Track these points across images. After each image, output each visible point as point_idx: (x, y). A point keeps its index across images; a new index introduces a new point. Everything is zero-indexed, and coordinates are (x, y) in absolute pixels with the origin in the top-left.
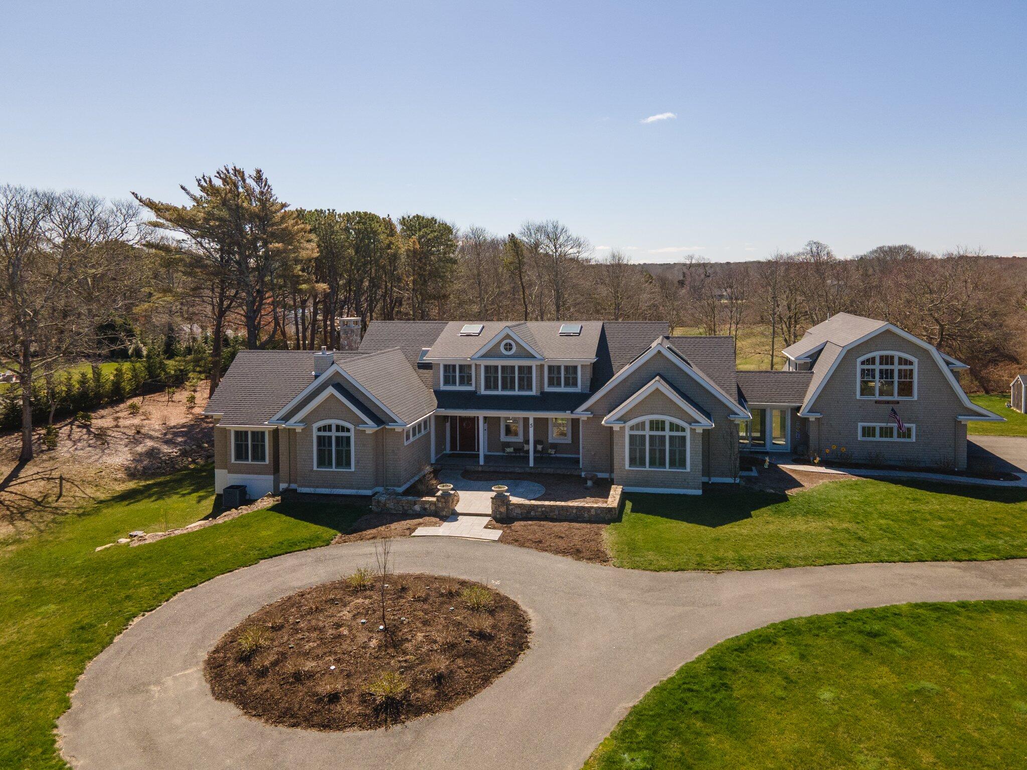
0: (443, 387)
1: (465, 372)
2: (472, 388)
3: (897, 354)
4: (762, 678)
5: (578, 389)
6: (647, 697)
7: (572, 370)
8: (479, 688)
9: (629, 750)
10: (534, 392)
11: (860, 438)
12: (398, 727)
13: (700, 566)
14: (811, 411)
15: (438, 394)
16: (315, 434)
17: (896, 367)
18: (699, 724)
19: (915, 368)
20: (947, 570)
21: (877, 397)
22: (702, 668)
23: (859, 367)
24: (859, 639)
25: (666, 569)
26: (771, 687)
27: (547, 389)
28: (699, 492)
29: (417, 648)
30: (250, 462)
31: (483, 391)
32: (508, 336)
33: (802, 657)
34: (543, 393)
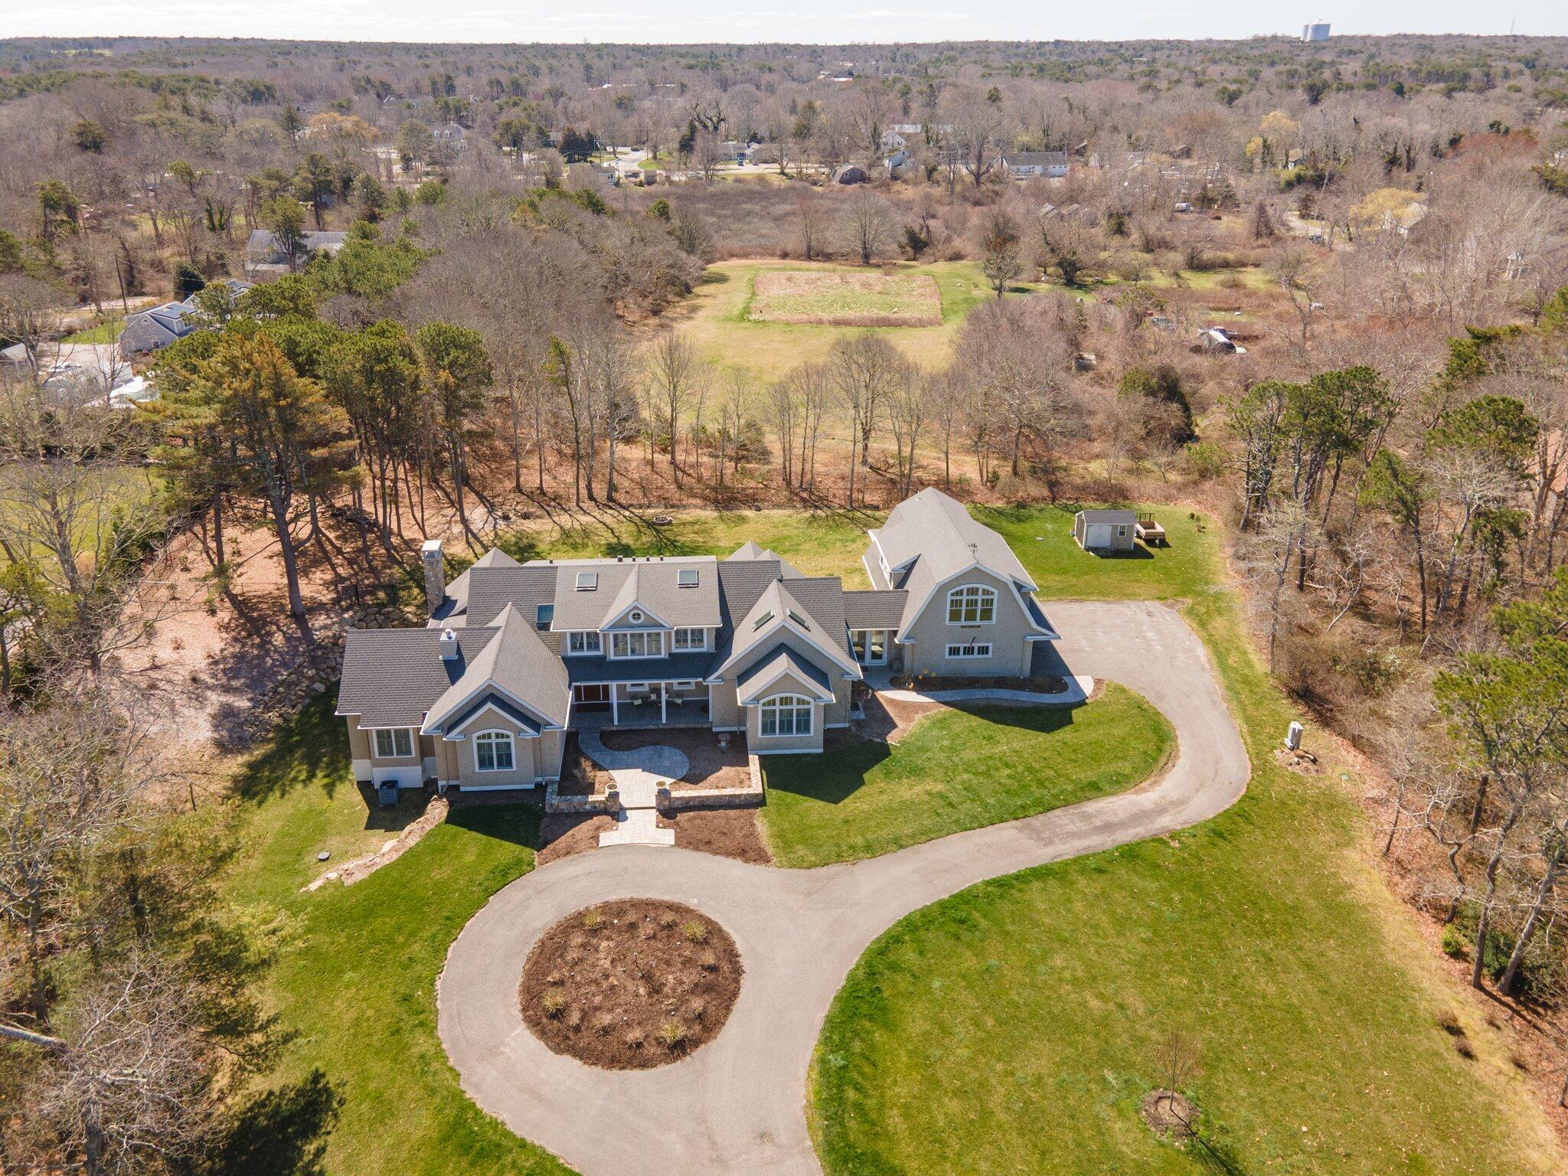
0: (571, 654)
1: (593, 639)
2: (601, 653)
3: (981, 587)
4: (898, 978)
5: (704, 649)
6: (832, 1005)
7: (698, 635)
8: (726, 1016)
9: (832, 1052)
10: (663, 655)
11: (947, 656)
12: (688, 1058)
13: (839, 858)
14: (907, 638)
15: (567, 661)
16: (475, 742)
17: (980, 597)
18: (868, 1024)
19: (995, 598)
20: (1007, 833)
21: (963, 623)
22: (861, 974)
23: (949, 598)
24: (953, 927)
25: (815, 866)
26: (903, 983)
27: (674, 650)
28: (821, 751)
29: (674, 990)
30: (395, 756)
31: (612, 657)
32: (636, 608)
33: (921, 953)
34: (670, 655)
